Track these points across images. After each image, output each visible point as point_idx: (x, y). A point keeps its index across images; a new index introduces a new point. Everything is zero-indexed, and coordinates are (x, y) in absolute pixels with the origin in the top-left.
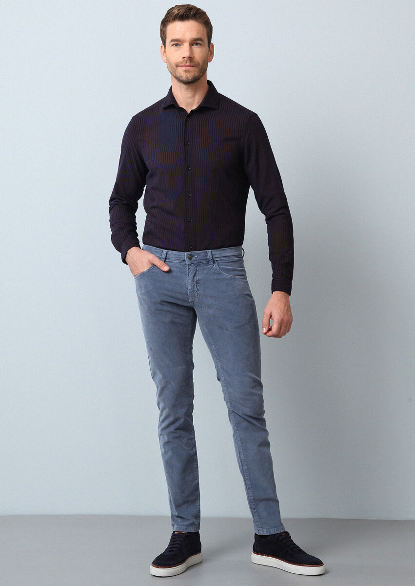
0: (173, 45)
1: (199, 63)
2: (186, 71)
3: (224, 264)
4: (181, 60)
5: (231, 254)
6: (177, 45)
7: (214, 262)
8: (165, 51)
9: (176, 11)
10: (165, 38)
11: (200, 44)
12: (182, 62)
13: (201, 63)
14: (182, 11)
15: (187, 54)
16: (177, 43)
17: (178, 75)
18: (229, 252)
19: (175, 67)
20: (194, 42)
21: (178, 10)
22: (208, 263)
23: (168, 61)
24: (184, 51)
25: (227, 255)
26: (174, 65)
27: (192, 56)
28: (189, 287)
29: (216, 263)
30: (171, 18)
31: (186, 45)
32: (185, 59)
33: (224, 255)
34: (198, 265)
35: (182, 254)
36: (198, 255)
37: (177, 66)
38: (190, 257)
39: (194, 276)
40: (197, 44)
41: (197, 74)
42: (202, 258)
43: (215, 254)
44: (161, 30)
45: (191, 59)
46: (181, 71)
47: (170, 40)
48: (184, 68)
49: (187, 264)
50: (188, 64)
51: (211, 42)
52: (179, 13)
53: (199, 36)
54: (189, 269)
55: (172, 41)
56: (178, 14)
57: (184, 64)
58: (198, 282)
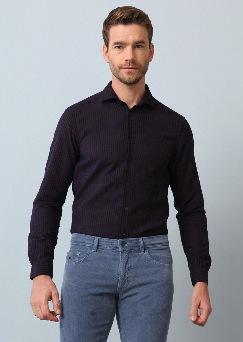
0: (116, 47)
1: (141, 65)
2: (129, 73)
3: (154, 251)
4: (124, 62)
5: (159, 242)
6: (119, 47)
7: (145, 249)
8: (107, 52)
9: (119, 15)
10: (108, 40)
11: (142, 47)
12: (125, 65)
13: (143, 65)
14: (125, 15)
15: (129, 57)
16: (120, 46)
17: (121, 77)
18: (157, 240)
19: (118, 69)
20: (137, 45)
21: (121, 14)
22: (139, 250)
23: (110, 62)
24: (127, 54)
25: (156, 242)
26: (117, 67)
27: (135, 59)
28: (121, 273)
29: (147, 251)
30: (114, 21)
31: (129, 49)
32: (128, 62)
33: (153, 243)
34: (130, 252)
35: (114, 241)
36: (130, 242)
37: (120, 68)
38: (123, 244)
39: (126, 263)
40: (139, 46)
41: (139, 75)
42: (134, 245)
43: (146, 242)
44: (104, 32)
45: (133, 61)
46: (124, 73)
47: (113, 42)
48: (127, 70)
49: (120, 251)
50: (131, 66)
51: (152, 43)
52: (123, 16)
53: (141, 39)
54: (121, 256)
55: (115, 44)
56: (121, 18)
57: (127, 66)
58: (129, 269)
